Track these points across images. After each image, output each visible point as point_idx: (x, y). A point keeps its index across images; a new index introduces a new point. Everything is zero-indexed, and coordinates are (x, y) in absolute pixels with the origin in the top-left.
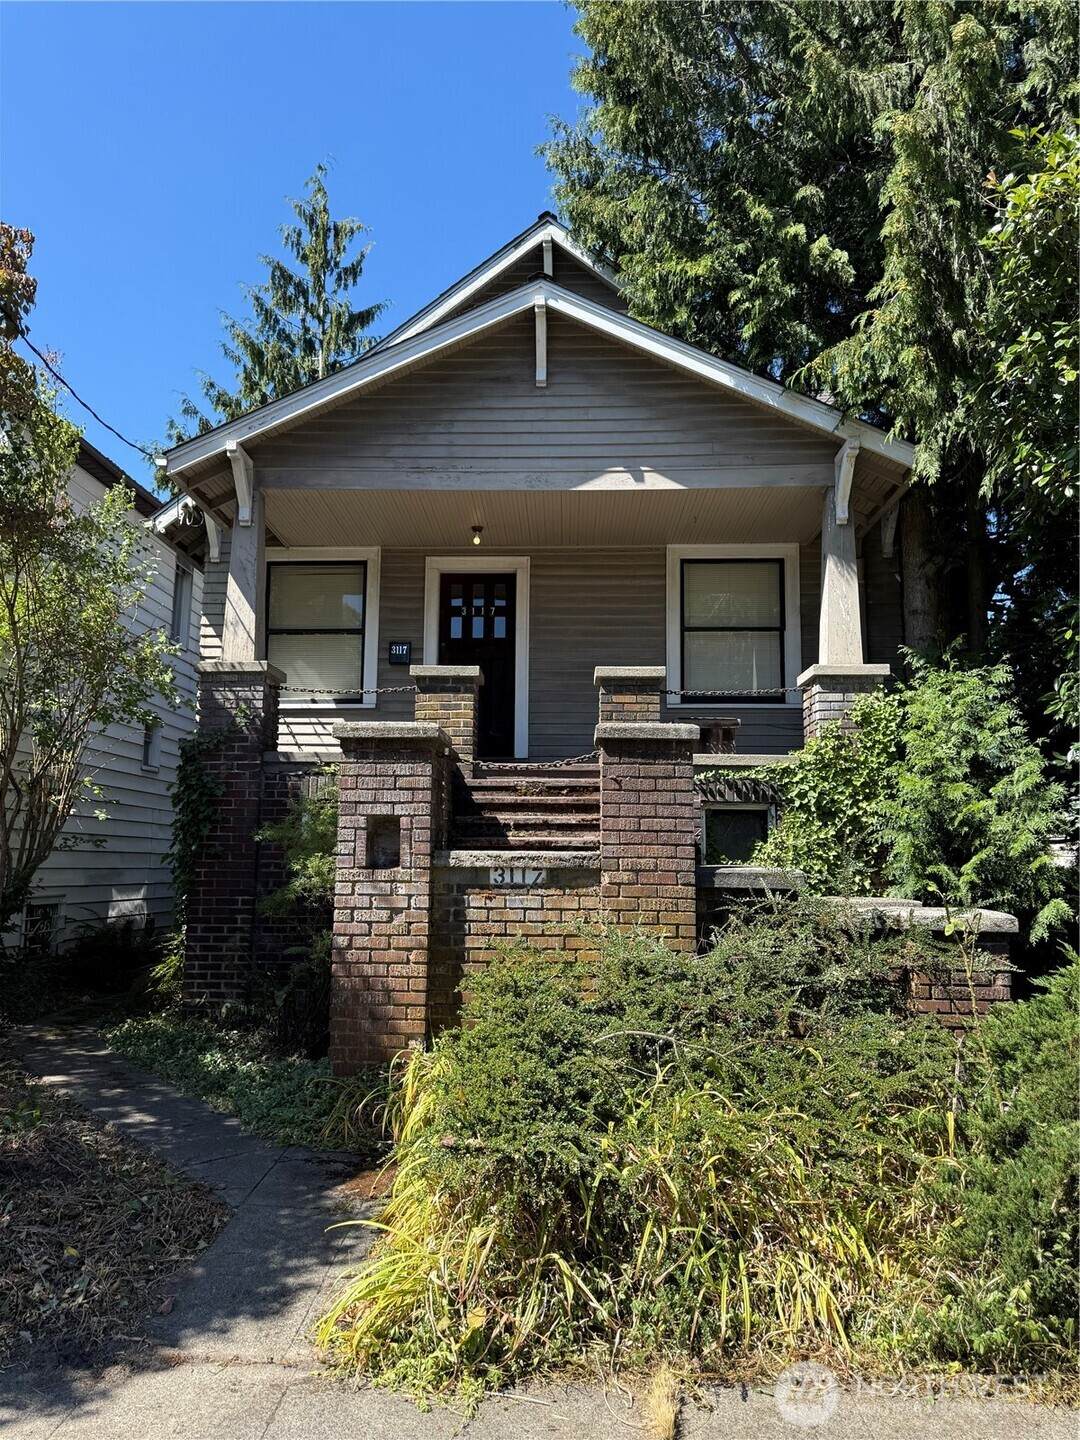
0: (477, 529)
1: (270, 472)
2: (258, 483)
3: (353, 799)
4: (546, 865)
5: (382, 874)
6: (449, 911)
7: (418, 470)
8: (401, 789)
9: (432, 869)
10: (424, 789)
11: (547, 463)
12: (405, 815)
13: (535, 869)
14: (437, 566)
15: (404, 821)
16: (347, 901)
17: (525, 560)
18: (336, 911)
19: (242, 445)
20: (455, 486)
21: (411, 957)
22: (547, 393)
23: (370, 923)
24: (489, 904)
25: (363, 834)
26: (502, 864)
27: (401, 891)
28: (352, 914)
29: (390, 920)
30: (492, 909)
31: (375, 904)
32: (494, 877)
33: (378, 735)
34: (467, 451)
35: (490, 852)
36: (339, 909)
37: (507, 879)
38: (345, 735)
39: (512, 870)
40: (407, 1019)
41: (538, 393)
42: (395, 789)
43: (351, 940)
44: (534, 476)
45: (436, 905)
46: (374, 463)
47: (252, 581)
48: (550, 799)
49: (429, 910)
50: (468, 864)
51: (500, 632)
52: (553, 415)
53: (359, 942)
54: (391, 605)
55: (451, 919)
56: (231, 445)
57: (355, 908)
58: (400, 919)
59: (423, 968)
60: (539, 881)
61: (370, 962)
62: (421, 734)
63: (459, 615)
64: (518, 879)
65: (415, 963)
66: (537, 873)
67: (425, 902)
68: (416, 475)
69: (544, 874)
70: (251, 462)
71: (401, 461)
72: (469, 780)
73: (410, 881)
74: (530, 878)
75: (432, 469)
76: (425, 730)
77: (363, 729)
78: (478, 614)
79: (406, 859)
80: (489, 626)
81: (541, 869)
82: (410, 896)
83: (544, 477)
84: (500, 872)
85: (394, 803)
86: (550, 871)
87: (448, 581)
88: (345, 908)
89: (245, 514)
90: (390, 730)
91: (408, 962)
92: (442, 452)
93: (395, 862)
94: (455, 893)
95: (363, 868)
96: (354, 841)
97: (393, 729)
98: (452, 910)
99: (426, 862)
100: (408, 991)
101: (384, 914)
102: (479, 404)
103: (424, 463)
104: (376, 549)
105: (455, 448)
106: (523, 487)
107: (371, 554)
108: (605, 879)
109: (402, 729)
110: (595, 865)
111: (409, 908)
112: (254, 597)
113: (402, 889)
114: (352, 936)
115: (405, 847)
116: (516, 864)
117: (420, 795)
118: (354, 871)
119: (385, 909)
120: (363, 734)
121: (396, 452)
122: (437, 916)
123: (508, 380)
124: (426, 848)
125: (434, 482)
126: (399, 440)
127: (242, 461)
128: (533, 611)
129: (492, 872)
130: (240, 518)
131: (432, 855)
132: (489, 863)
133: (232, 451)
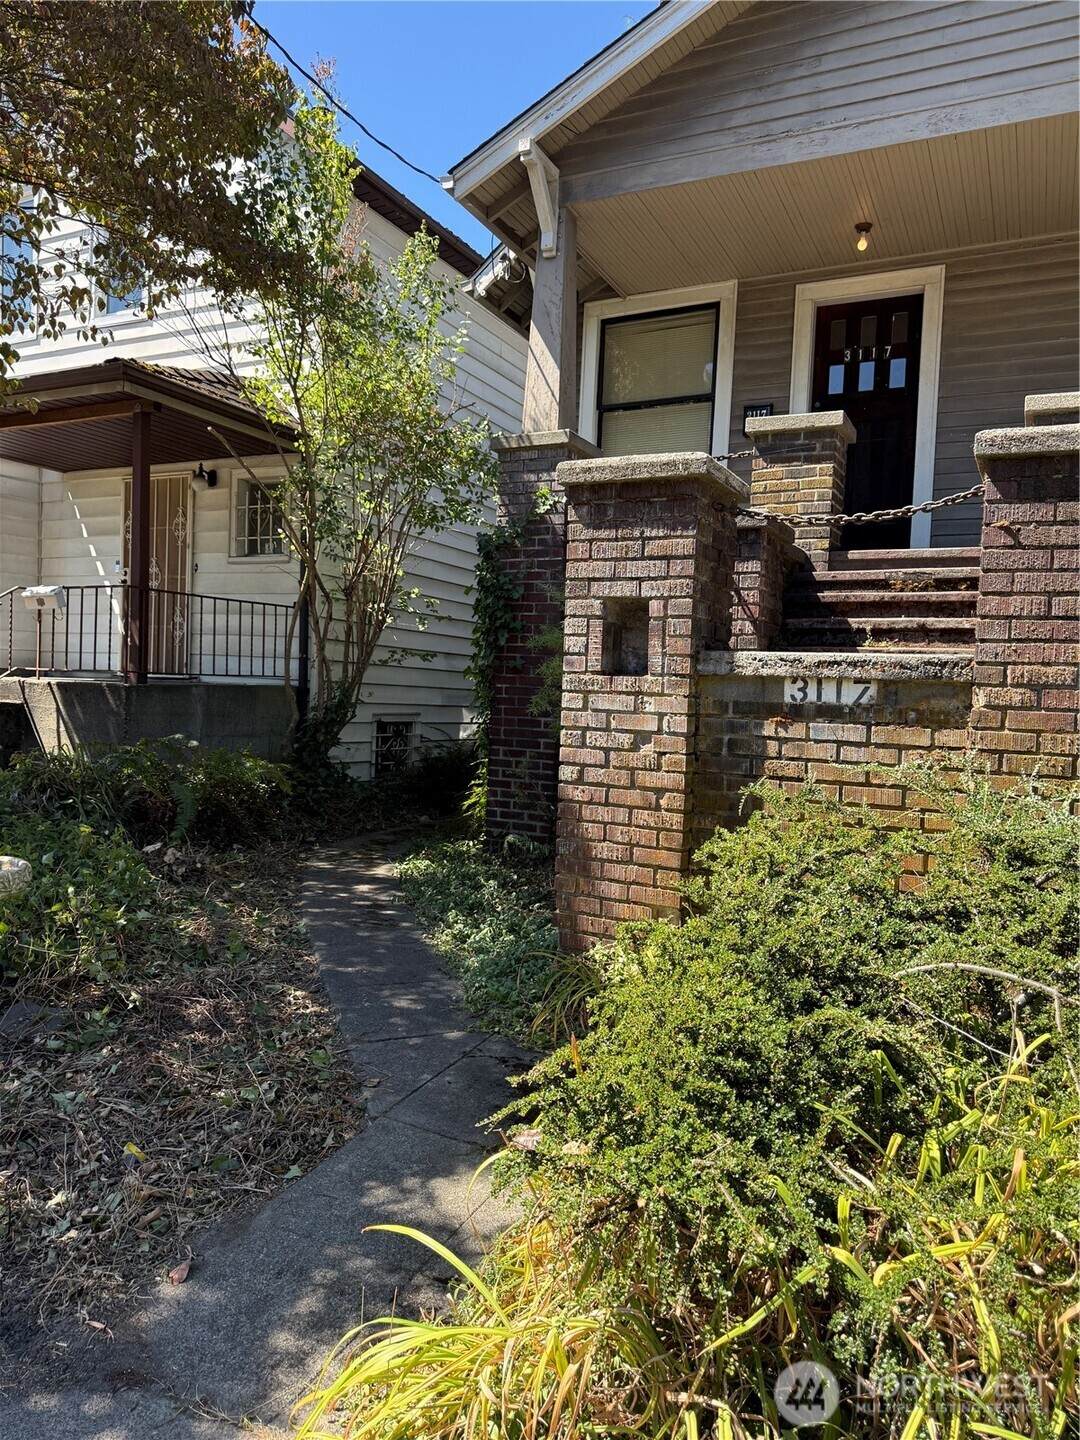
0: (863, 228)
1: (579, 179)
2: (564, 197)
3: (584, 574)
4: (875, 674)
5: (624, 682)
6: (720, 741)
7: (769, 139)
8: (651, 558)
9: (696, 678)
10: (685, 557)
11: (962, 90)
12: (656, 598)
13: (858, 681)
14: (811, 296)
15: (655, 607)
16: (576, 719)
17: (938, 271)
18: (563, 732)
19: (540, 143)
20: (820, 152)
21: (662, 802)
23: (607, 751)
24: (782, 733)
25: (597, 626)
26: (802, 672)
27: (649, 708)
28: (584, 736)
29: (635, 748)
30: (786, 740)
31: (613, 724)
32: (790, 693)
33: (619, 477)
34: (839, 98)
35: (784, 654)
36: (567, 728)
37: (812, 696)
38: (574, 479)
39: (820, 682)
40: (655, 886)
42: (643, 558)
43: (581, 773)
44: (941, 114)
45: (702, 731)
46: (710, 140)
47: (557, 329)
48: (934, 595)
49: (687, 736)
50: (749, 672)
51: (897, 378)
53: (591, 775)
54: (750, 356)
55: (724, 751)
56: (524, 145)
57: (587, 728)
58: (648, 749)
59: (677, 818)
60: (864, 700)
61: (607, 804)
62: (681, 471)
63: (839, 361)
64: (829, 696)
65: (667, 810)
66: (861, 687)
67: (681, 724)
68: (765, 147)
69: (873, 690)
70: (555, 171)
71: (743, 130)
72: (821, 573)
73: (662, 694)
74: (850, 695)
75: (788, 134)
76: (686, 464)
77: (597, 468)
78: (867, 359)
79: (655, 661)
80: (882, 373)
81: (868, 682)
82: (661, 716)
83: (958, 111)
84: (800, 684)
85: (640, 580)
86: (884, 684)
87: (826, 316)
88: (575, 728)
89: (548, 240)
90: (635, 467)
91: (658, 808)
92: (802, 105)
93: (642, 670)
94: (730, 714)
95: (597, 673)
96: (587, 635)
97: (639, 465)
98: (726, 738)
99: (686, 666)
100: (657, 848)
101: (626, 740)
103: (776, 127)
104: (733, 284)
105: (822, 96)
106: (924, 134)
107: (724, 291)
108: (979, 699)
109: (652, 465)
110: (966, 675)
111: (660, 731)
112: (558, 350)
113: (651, 705)
114: (584, 766)
115: (654, 644)
116: (826, 672)
117: (677, 567)
118: (586, 677)
119: (627, 731)
120: (597, 477)
121: (740, 118)
122: (703, 746)
124: (685, 646)
125: (790, 153)
126: (744, 100)
127: (540, 167)
128: (947, 343)
129: (788, 685)
130: (543, 247)
131: (695, 658)
132: (781, 671)
133: (527, 153)
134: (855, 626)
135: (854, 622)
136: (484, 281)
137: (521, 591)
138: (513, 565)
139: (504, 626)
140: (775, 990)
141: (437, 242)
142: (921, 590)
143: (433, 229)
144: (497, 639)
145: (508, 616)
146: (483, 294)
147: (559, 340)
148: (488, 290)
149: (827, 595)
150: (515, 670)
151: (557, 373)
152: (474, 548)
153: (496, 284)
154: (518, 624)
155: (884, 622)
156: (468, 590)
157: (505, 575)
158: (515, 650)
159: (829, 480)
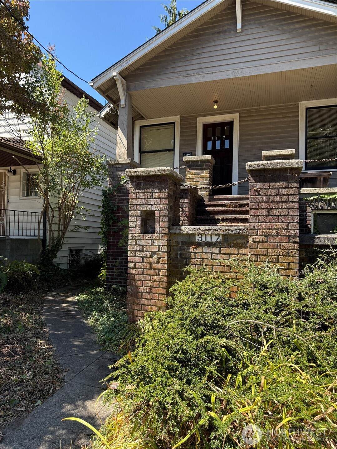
0: (216, 102)
1: (132, 85)
2: (127, 90)
3: (134, 203)
4: (221, 232)
5: (147, 236)
6: (177, 253)
7: (188, 76)
8: (155, 198)
9: (170, 235)
10: (165, 198)
11: (241, 65)
12: (157, 210)
13: (216, 235)
14: (202, 121)
15: (156, 213)
16: (133, 248)
17: (237, 115)
18: (129, 252)
19: (120, 73)
20: (203, 80)
21: (160, 273)
22: (242, 34)
23: (143, 257)
24: (195, 251)
25: (139, 219)
26: (200, 232)
27: (156, 244)
28: (135, 253)
29: (151, 256)
30: (197, 253)
31: (145, 249)
32: (197, 238)
33: (144, 174)
34: (207, 65)
35: (195, 227)
37: (204, 239)
38: (131, 175)
39: (206, 235)
40: (158, 300)
41: (238, 35)
42: (153, 198)
43: (135, 265)
44: (236, 71)
45: (172, 250)
46: (171, 75)
47: (126, 128)
49: (167, 252)
50: (185, 232)
51: (227, 146)
52: (245, 43)
53: (138, 265)
54: (184, 138)
55: (179, 257)
56: (115, 74)
57: (137, 251)
58: (155, 257)
59: (165, 278)
60: (218, 240)
61: (143, 274)
62: (163, 173)
63: (211, 140)
64: (209, 239)
65: (162, 276)
67: (165, 249)
68: (186, 78)
69: (221, 237)
70: (125, 82)
71: (181, 73)
72: (207, 202)
73: (159, 240)
74: (214, 239)
75: (193, 75)
76: (165, 171)
77: (138, 172)
78: (218, 139)
79: (157, 229)
80: (223, 144)
81: (219, 235)
82: (159, 246)
83: (240, 71)
84: (200, 236)
85: (152, 205)
86: (224, 235)
87: (206, 127)
88: (133, 251)
90: (149, 171)
91: (159, 275)
92: (197, 67)
93: (153, 232)
94: (180, 245)
95: (140, 233)
96: (136, 222)
97: (151, 171)
98: (179, 253)
99: (166, 231)
100: (159, 288)
101: (149, 254)
102: (213, 44)
103: (190, 72)
104: (179, 117)
105: (203, 64)
106: (231, 76)
107: (176, 119)
108: (251, 240)
109: (155, 171)
110: (246, 233)
111: (159, 251)
112: (127, 134)
114: (136, 262)
115: (157, 224)
116: (207, 232)
117: (163, 201)
118: (136, 235)
119: (149, 251)
120: (138, 174)
121: (179, 69)
122: (172, 255)
123: (225, 31)
124: (166, 225)
125: (194, 80)
126: (180, 64)
127: (120, 80)
128: (240, 135)
129: (196, 236)
130: (121, 104)
131: (169, 228)
132: (194, 232)
133: (116, 76)
134: (216, 218)
135: (216, 217)
136: (103, 113)
137: (117, 207)
138: (114, 200)
139: (111, 218)
140: (192, 331)
141: (88, 101)
142: (235, 207)
143: (87, 97)
144: (109, 223)
145: (112, 216)
146: (103, 117)
147: (127, 132)
148: (104, 116)
149: (209, 209)
150: (115, 232)
151: (126, 142)
152: (101, 194)
153: (107, 114)
154: (115, 218)
155: (225, 217)
156: (100, 207)
157: (111, 203)
158: (115, 226)
159: (208, 175)
